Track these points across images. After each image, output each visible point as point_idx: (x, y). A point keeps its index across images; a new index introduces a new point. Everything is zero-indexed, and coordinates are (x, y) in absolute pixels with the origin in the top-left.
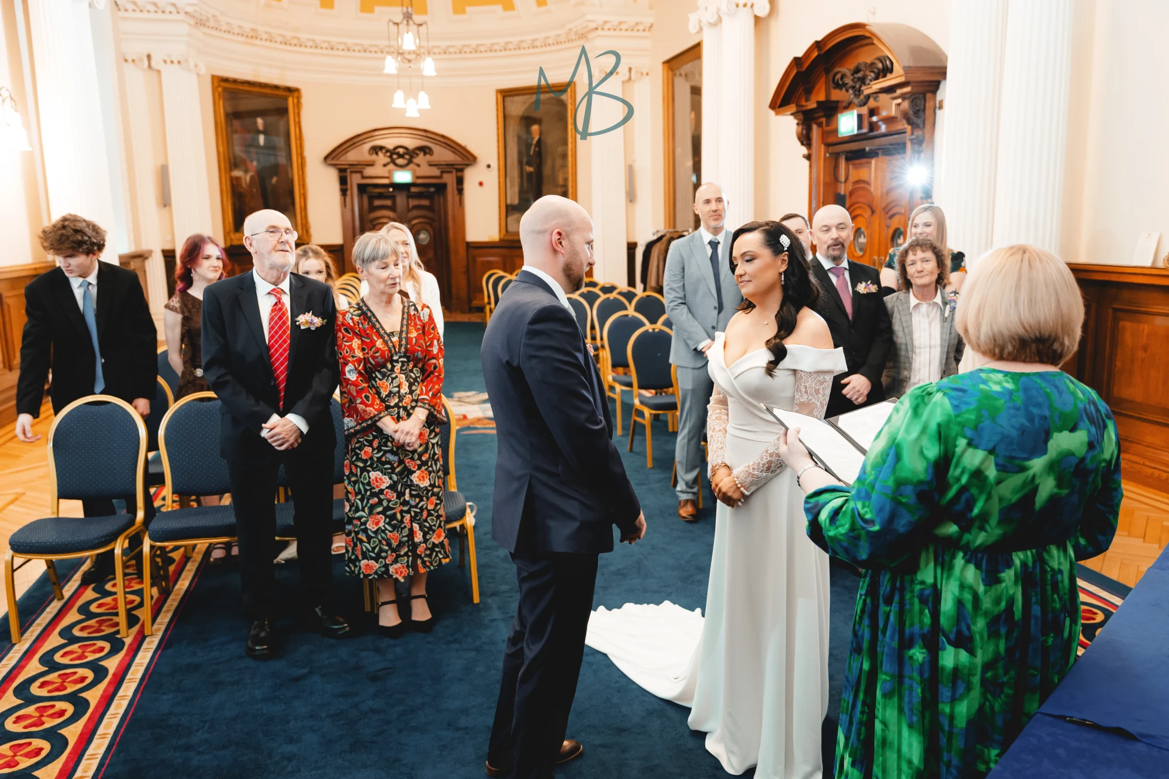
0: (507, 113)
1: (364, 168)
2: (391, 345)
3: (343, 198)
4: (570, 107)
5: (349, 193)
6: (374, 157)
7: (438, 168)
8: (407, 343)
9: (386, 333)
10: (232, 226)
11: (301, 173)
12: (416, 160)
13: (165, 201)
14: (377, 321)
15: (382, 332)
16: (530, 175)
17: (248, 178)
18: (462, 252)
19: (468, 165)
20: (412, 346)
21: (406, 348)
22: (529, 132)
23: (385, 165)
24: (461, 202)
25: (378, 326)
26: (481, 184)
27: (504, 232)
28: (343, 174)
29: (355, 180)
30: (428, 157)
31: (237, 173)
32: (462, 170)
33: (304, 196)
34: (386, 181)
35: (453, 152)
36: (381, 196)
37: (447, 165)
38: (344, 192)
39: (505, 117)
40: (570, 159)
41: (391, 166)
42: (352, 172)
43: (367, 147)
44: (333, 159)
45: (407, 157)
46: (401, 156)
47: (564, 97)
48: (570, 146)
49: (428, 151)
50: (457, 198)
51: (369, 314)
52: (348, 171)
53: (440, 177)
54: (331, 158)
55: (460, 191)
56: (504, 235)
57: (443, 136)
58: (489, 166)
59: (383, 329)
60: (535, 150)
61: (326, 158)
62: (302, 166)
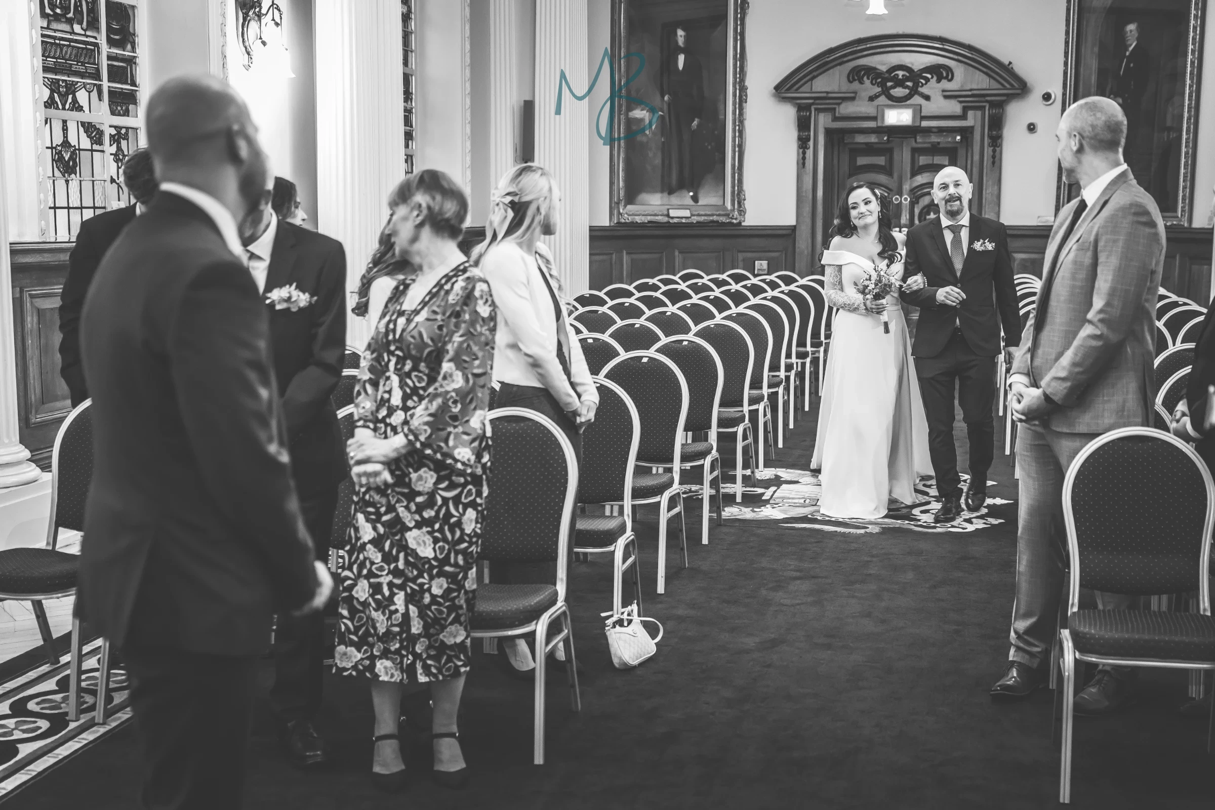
1: (839, 104)
3: (800, 152)
5: (811, 143)
6: (856, 85)
7: (961, 102)
10: (622, 194)
11: (738, 113)
12: (924, 90)
19: (1011, 97)
22: (1119, 36)
23: (872, 99)
24: (996, 160)
26: (1032, 128)
28: (804, 114)
29: (823, 121)
30: (945, 84)
32: (1001, 106)
33: (740, 149)
34: (872, 124)
35: (987, 74)
36: (869, 149)
37: (975, 96)
38: (803, 143)
41: (883, 100)
42: (818, 111)
43: (847, 67)
44: (788, 90)
45: (909, 84)
46: (900, 83)
49: (944, 73)
50: (988, 151)
52: (813, 108)
53: (963, 117)
54: (785, 88)
55: (996, 140)
57: (970, 49)
58: (1047, 96)
60: (1127, 67)
61: (777, 88)
62: (742, 100)
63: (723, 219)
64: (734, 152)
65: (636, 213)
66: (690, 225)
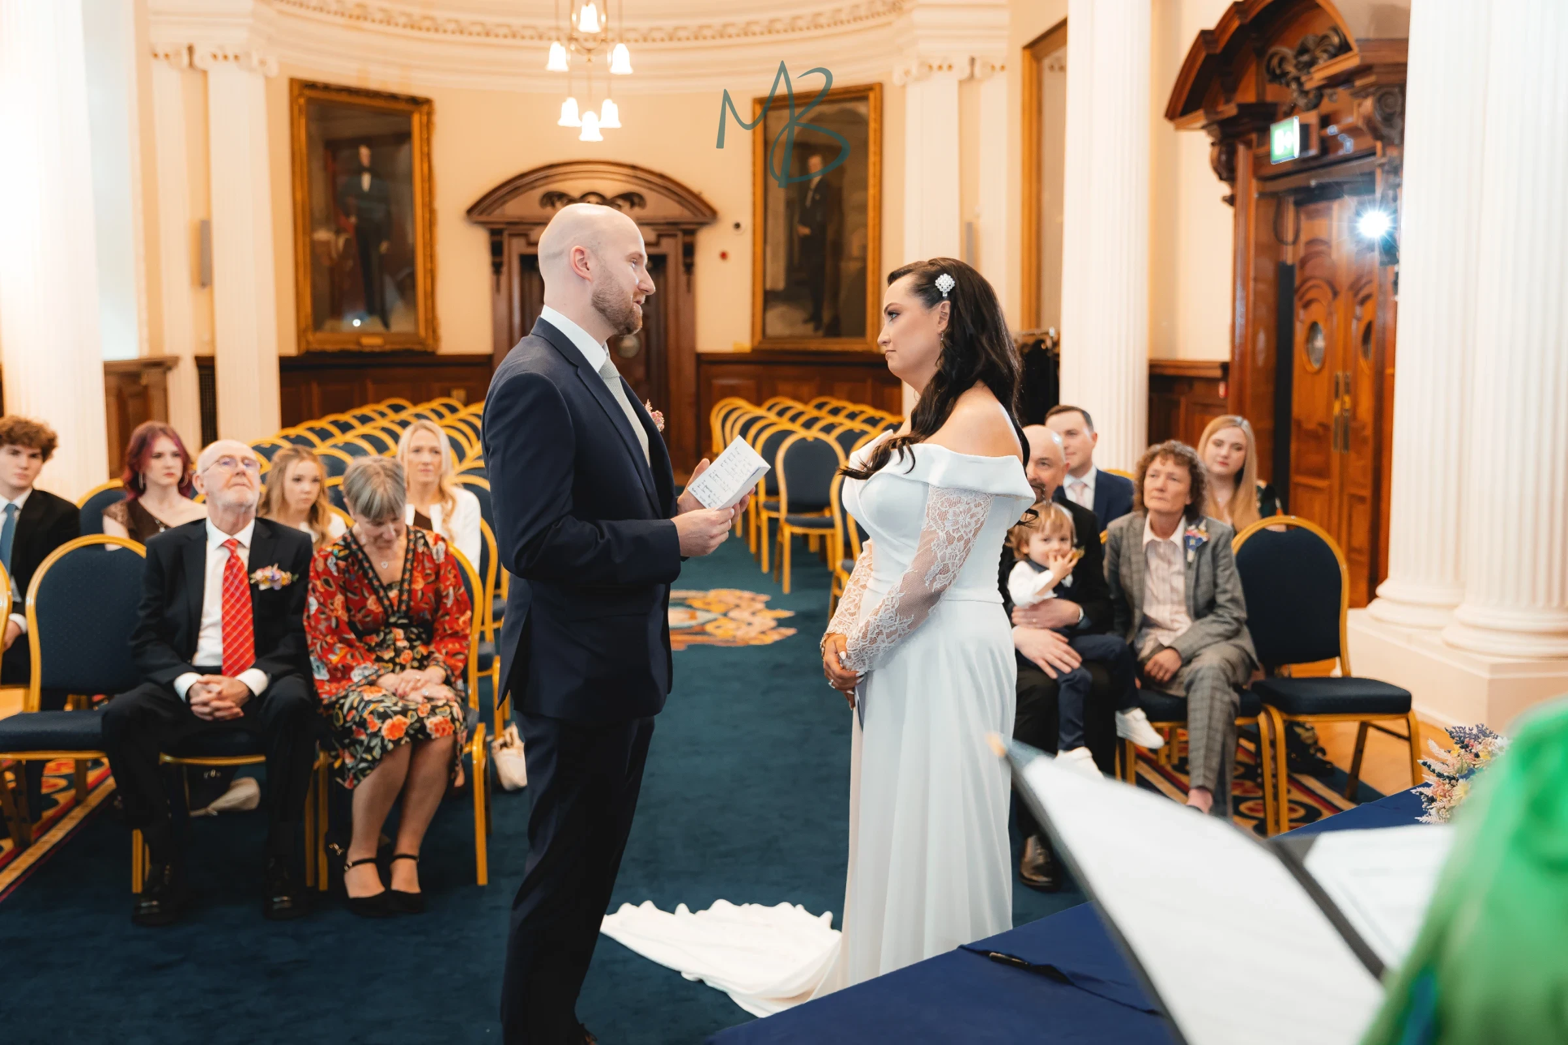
0: (772, 137)
1: (533, 229)
2: (386, 602)
3: (495, 277)
4: (872, 125)
5: (505, 269)
7: (654, 230)
8: (410, 598)
9: (381, 585)
10: (310, 321)
11: (428, 236)
13: (203, 277)
14: (371, 567)
15: (376, 583)
16: (804, 240)
17: (341, 242)
18: (689, 368)
19: (702, 224)
20: (416, 603)
21: (408, 606)
22: (804, 169)
24: (690, 286)
25: (371, 574)
26: (724, 256)
27: (759, 336)
28: (497, 238)
29: (515, 248)
30: (637, 210)
31: (322, 235)
32: (691, 233)
33: (432, 274)
35: (679, 203)
37: (668, 224)
38: (497, 267)
39: (766, 143)
40: (871, 213)
42: (512, 235)
43: (539, 192)
44: (481, 213)
47: (861, 108)
48: (871, 191)
49: (636, 200)
50: (683, 278)
51: (360, 556)
52: (506, 234)
53: (658, 244)
54: (478, 211)
55: (689, 266)
56: (760, 343)
57: (662, 176)
58: (737, 226)
59: (379, 580)
60: (813, 198)
61: (470, 211)
62: (431, 224)
63: (417, 347)
64: (425, 278)
65: (326, 340)
66: (382, 354)
